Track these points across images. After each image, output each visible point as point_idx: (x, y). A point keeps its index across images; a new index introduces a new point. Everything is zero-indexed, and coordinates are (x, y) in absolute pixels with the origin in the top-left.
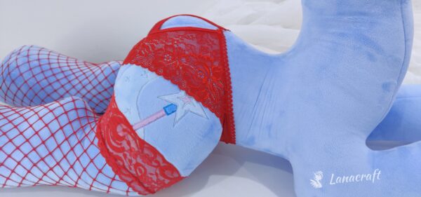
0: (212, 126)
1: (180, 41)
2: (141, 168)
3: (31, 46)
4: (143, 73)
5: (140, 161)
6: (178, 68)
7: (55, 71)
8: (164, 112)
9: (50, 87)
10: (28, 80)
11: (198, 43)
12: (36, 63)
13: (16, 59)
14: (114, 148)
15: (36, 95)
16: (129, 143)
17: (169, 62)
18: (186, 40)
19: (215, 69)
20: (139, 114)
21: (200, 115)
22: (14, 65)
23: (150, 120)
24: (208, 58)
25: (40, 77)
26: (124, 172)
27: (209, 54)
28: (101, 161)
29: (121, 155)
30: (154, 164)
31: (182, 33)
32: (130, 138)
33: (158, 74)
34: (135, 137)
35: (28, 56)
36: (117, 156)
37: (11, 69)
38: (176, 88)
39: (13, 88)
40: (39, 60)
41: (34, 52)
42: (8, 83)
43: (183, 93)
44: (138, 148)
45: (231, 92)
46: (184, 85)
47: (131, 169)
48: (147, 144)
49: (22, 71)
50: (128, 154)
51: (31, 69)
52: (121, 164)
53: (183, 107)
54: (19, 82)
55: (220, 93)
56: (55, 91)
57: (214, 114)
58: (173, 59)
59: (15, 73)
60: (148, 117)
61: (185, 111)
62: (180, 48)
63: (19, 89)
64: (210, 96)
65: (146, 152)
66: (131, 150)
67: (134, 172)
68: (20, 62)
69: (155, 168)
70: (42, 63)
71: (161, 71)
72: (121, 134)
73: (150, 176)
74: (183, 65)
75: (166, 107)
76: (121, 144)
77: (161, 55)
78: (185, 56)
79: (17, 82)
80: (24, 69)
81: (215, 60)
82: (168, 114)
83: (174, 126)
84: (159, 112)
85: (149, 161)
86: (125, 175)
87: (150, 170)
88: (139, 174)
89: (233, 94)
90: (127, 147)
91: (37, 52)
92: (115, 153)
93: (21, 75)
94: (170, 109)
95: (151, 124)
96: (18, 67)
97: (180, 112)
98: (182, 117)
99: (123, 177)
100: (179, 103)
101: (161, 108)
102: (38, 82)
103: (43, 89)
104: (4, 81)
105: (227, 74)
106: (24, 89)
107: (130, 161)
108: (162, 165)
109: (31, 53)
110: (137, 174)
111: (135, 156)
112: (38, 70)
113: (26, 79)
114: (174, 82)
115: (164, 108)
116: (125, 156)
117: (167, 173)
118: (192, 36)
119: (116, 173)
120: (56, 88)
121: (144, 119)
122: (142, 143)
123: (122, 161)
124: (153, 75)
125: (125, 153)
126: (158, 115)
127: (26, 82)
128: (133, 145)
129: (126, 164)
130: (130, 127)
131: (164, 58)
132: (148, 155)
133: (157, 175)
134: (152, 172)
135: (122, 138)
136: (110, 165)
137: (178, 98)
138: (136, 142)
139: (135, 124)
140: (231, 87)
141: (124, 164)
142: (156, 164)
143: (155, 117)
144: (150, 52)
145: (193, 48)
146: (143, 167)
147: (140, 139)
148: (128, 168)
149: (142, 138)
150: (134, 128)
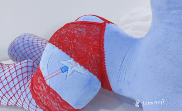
0: (90, 81)
1: (75, 29)
2: (49, 102)
3: (27, 34)
4: (53, 48)
5: (48, 98)
6: (71, 45)
7: (35, 46)
8: (60, 71)
9: (31, 55)
10: (22, 50)
11: (86, 30)
12: (27, 42)
13: (18, 40)
14: (36, 90)
15: (23, 55)
16: (42, 88)
17: (67, 41)
18: (79, 29)
19: (94, 46)
20: (48, 71)
21: (82, 74)
22: (16, 43)
23: (53, 75)
24: (90, 40)
25: (27, 49)
26: (41, 103)
27: (92, 37)
28: (30, 96)
29: (39, 94)
30: (56, 100)
31: (78, 25)
32: (43, 85)
33: (60, 48)
34: (45, 84)
35: (23, 39)
36: (37, 94)
37: (15, 45)
38: (68, 56)
39: (16, 55)
40: (28, 40)
41: (27, 37)
42: (13, 52)
43: (72, 60)
44: (47, 91)
45: (105, 60)
46: (73, 55)
47: (44, 102)
48: (52, 89)
49: (20, 46)
50: (42, 94)
51: (24, 45)
52: (39, 99)
53: (72, 68)
54: (18, 52)
55: (96, 61)
56: (34, 56)
57: (92, 73)
58: (69, 40)
59: (17, 47)
60: (52, 74)
61: (73, 71)
62: (74, 33)
63: (18, 55)
64: (90, 62)
65: (51, 93)
66: (43, 91)
67: (46, 104)
68: (19, 42)
69: (57, 103)
70: (29, 42)
71: (61, 47)
72: (39, 82)
73: (55, 107)
74: (74, 44)
75: (62, 68)
76: (39, 88)
77: (62, 38)
78: (76, 38)
79: (17, 51)
80: (20, 45)
81: (95, 41)
82: (63, 72)
83: (66, 79)
84: (58, 70)
85: (53, 99)
86: (41, 105)
87: (54, 104)
88: (49, 106)
89: (106, 62)
90: (42, 90)
91: (28, 37)
92: (36, 93)
93: (19, 48)
94: (64, 69)
95: (53, 77)
96: (18, 44)
97: (69, 71)
98: (71, 74)
99: (41, 106)
100: (70, 66)
101: (59, 68)
102: (26, 52)
103: (28, 55)
104: (12, 51)
105: (102, 49)
106: (20, 55)
107: (43, 98)
108: (60, 101)
109: (25, 37)
110: (47, 105)
111: (45, 95)
112: (26, 46)
113: (21, 50)
114: (67, 53)
115: (61, 68)
116: (41, 94)
117: (64, 106)
118: (83, 26)
119: (37, 104)
120: (34, 55)
121: (50, 74)
122: (49, 88)
123: (39, 97)
124: (57, 49)
125: (41, 93)
126: (57, 73)
127: (21, 51)
128: (44, 89)
129: (41, 99)
130: (43, 78)
131: (64, 39)
132: (52, 95)
133: (58, 106)
134: (56, 105)
135: (39, 84)
136: (34, 99)
137: (69, 63)
138: (46, 87)
139: (46, 77)
140: (104, 57)
141: (40, 99)
142: (57, 101)
143: (55, 74)
144: (58, 36)
145: (82, 33)
146: (50, 102)
147: (47, 86)
148: (42, 101)
149: (49, 85)
150: (45, 79)
